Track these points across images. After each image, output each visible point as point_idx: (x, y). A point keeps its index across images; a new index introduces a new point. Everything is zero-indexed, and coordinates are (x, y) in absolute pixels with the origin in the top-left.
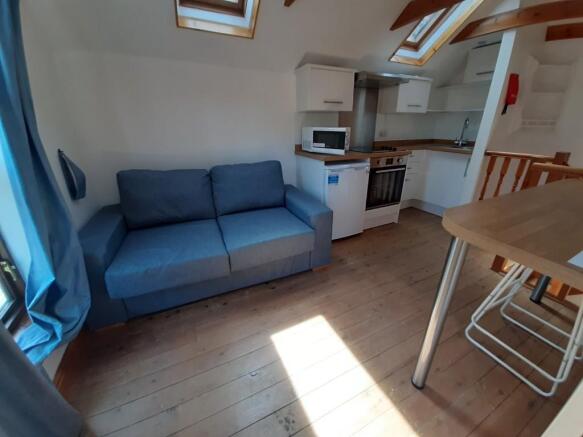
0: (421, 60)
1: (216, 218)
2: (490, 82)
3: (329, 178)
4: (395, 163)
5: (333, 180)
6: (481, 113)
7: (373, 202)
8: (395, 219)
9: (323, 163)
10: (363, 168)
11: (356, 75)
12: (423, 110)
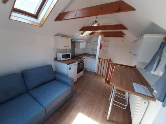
0: (83, 37)
1: (28, 92)
2: (97, 43)
3: (69, 68)
4: (82, 61)
5: (70, 69)
6: (97, 49)
7: (78, 72)
8: (83, 74)
9: (67, 64)
10: (76, 64)
11: (71, 40)
12: (85, 48)
